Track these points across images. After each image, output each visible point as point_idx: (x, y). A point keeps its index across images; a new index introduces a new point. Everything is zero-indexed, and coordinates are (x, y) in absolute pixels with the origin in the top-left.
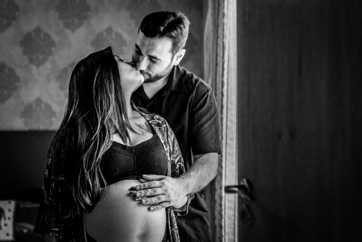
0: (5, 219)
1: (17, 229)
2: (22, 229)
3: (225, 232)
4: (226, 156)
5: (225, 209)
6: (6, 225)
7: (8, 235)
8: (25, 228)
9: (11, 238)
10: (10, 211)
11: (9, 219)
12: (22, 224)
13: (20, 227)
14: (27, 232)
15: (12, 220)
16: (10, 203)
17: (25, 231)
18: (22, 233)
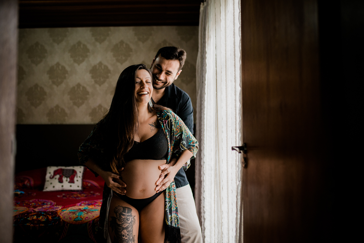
0: (77, 177)
1: (85, 183)
2: (87, 183)
3: (206, 184)
4: (206, 137)
5: (206, 170)
6: (77, 181)
7: (78, 186)
8: (89, 183)
9: (80, 188)
10: (80, 172)
11: (80, 177)
12: (87, 180)
13: (86, 182)
14: (90, 186)
15: (81, 178)
16: (81, 168)
17: (89, 185)
18: (87, 186)
